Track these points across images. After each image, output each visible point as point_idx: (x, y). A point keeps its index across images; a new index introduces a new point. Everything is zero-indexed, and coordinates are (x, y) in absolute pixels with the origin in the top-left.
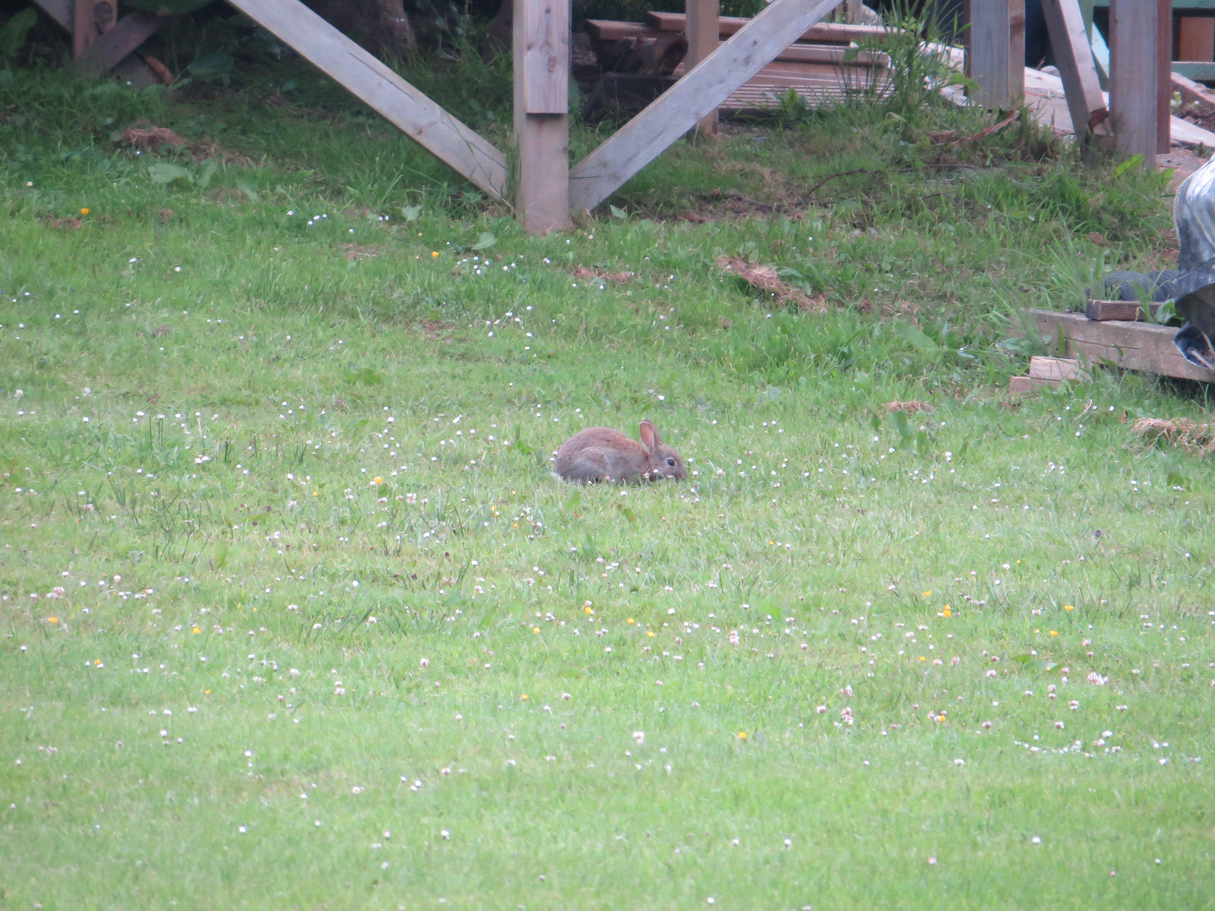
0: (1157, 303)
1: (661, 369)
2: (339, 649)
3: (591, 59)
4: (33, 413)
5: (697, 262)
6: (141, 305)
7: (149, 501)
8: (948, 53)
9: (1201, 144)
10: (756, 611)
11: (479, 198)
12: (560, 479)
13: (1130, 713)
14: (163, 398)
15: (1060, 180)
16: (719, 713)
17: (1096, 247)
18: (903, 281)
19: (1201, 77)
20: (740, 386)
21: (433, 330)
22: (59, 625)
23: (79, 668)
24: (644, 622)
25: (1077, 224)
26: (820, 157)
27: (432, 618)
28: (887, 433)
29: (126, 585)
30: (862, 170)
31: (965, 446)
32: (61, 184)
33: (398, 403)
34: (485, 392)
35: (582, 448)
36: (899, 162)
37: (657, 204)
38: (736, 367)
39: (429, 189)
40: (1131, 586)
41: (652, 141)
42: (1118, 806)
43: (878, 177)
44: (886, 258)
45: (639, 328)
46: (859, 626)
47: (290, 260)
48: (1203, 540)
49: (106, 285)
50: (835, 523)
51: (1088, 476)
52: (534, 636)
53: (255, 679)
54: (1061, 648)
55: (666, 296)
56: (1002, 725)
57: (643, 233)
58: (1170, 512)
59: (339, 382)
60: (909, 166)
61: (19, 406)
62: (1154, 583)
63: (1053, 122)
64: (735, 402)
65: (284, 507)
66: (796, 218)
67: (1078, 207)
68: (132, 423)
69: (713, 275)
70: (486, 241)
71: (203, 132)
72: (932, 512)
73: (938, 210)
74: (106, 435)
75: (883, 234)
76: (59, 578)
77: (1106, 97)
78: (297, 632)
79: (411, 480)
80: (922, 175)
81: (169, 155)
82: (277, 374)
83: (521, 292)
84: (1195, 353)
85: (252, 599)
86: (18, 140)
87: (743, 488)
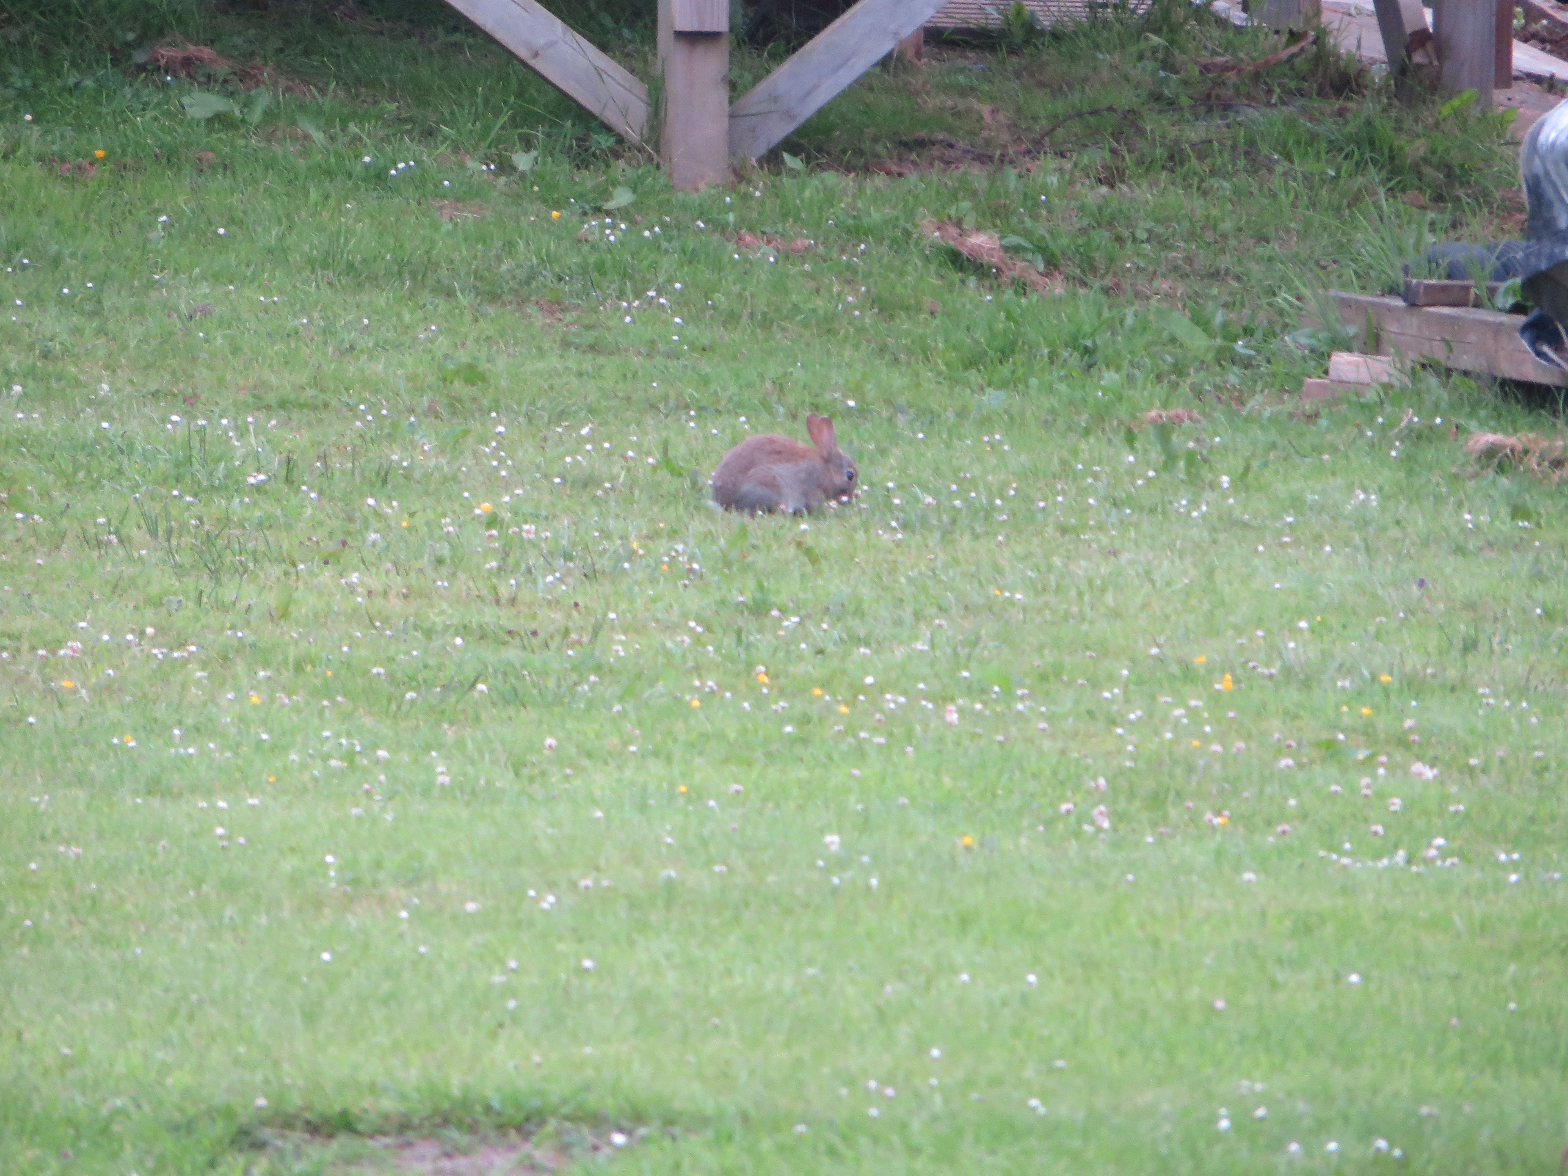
0: (1497, 284)
1: (849, 366)
2: (440, 726)
4: (35, 416)
5: (895, 227)
6: (174, 278)
7: (189, 532)
9: (1552, 77)
10: (979, 681)
11: (611, 141)
12: (719, 509)
13: (1467, 816)
14: (203, 399)
15: (1369, 123)
16: (934, 812)
17: (1415, 210)
18: (1163, 254)
20: (951, 388)
21: (553, 313)
22: (75, 691)
23: (103, 745)
24: (833, 694)
25: (1390, 180)
26: (1057, 91)
27: (559, 687)
28: (1146, 451)
29: (160, 639)
30: (1110, 109)
31: (1247, 469)
32: (68, 119)
33: (508, 408)
34: (620, 395)
35: (748, 469)
36: (1158, 98)
37: (844, 152)
38: (946, 364)
39: (547, 130)
40: (1465, 650)
41: (839, 67)
42: (1459, 936)
43: (1132, 117)
44: (1141, 224)
45: (821, 312)
46: (1112, 701)
47: (368, 221)
48: (1558, 592)
49: (128, 251)
50: (1080, 568)
51: (1407, 508)
52: (691, 711)
53: (333, 763)
54: (1375, 731)
55: (855, 272)
56: (1302, 829)
57: (825, 189)
58: (1515, 556)
59: (431, 379)
60: (1171, 104)
61: (18, 407)
62: (1496, 647)
63: (1359, 47)
64: (945, 410)
65: (364, 541)
66: (1024, 172)
67: (1392, 158)
68: (164, 430)
69: (917, 244)
70: (622, 197)
71: (253, 53)
72: (1205, 554)
73: (1209, 161)
74: (131, 446)
75: (1138, 191)
76: (75, 631)
77: (1428, 16)
78: (385, 702)
79: (527, 508)
80: (1187, 115)
81: (209, 82)
82: (351, 369)
83: (667, 264)
84: (1546, 349)
85: (324, 661)
86: (13, 61)
87: (959, 522)
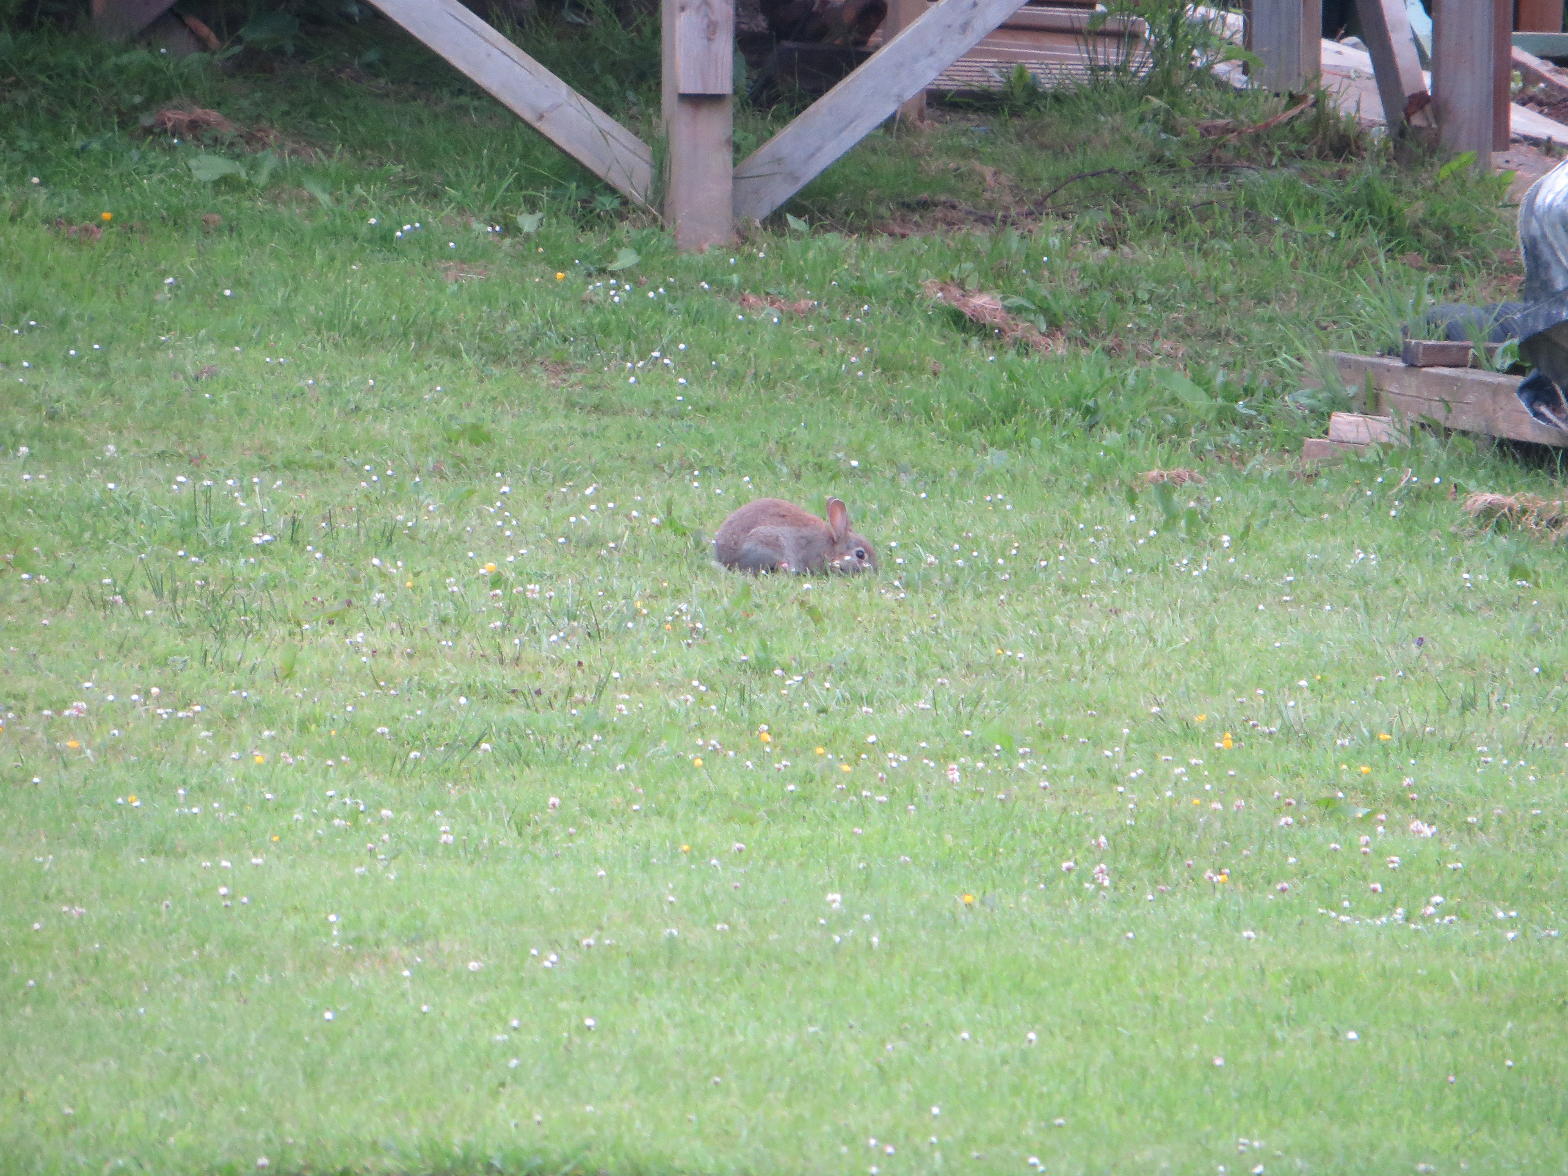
0: (1495, 345)
1: (853, 426)
2: (444, 785)
3: (761, 23)
4: (42, 477)
5: (898, 287)
6: (180, 339)
7: (194, 592)
8: (1224, 19)
9: (1549, 139)
10: (981, 739)
11: (616, 203)
12: (724, 569)
13: (1466, 874)
14: (209, 460)
15: (1368, 185)
16: (935, 870)
17: (1414, 271)
18: (1164, 315)
19: (1547, 51)
20: (954, 448)
21: (557, 374)
22: (80, 751)
23: (108, 805)
24: (836, 753)
25: (1389, 241)
26: (1058, 153)
27: (563, 746)
28: (1147, 511)
29: (165, 699)
30: (1111, 171)
31: (1248, 528)
32: (75, 181)
33: (513, 469)
34: (625, 455)
35: (750, 528)
36: (1159, 160)
37: (847, 213)
38: (949, 424)
39: (551, 191)
40: (1464, 708)
41: (840, 131)
42: (1456, 994)
43: (1133, 179)
44: (1143, 285)
45: (824, 373)
46: (1114, 759)
47: (373, 282)
48: (1556, 651)
49: (134, 313)
50: (1081, 627)
51: (1406, 567)
52: (694, 770)
53: (337, 822)
54: (1374, 789)
55: (859, 333)
56: (1302, 887)
57: (828, 250)
58: (1513, 614)
59: (437, 440)
60: (1171, 166)
61: (24, 469)
62: (1494, 706)
63: (1358, 110)
64: (948, 469)
65: (369, 601)
66: (1026, 232)
67: (1391, 220)
68: (170, 491)
69: (920, 305)
70: (626, 259)
71: (259, 116)
72: (1206, 613)
73: (1210, 222)
74: (137, 506)
75: (1139, 253)
76: (80, 691)
77: (1427, 79)
78: (389, 762)
79: (532, 568)
80: (1189, 177)
81: (215, 146)
82: (357, 430)
83: (671, 325)
84: (1543, 409)
85: (328, 721)
86: (20, 124)
87: (961, 582)
